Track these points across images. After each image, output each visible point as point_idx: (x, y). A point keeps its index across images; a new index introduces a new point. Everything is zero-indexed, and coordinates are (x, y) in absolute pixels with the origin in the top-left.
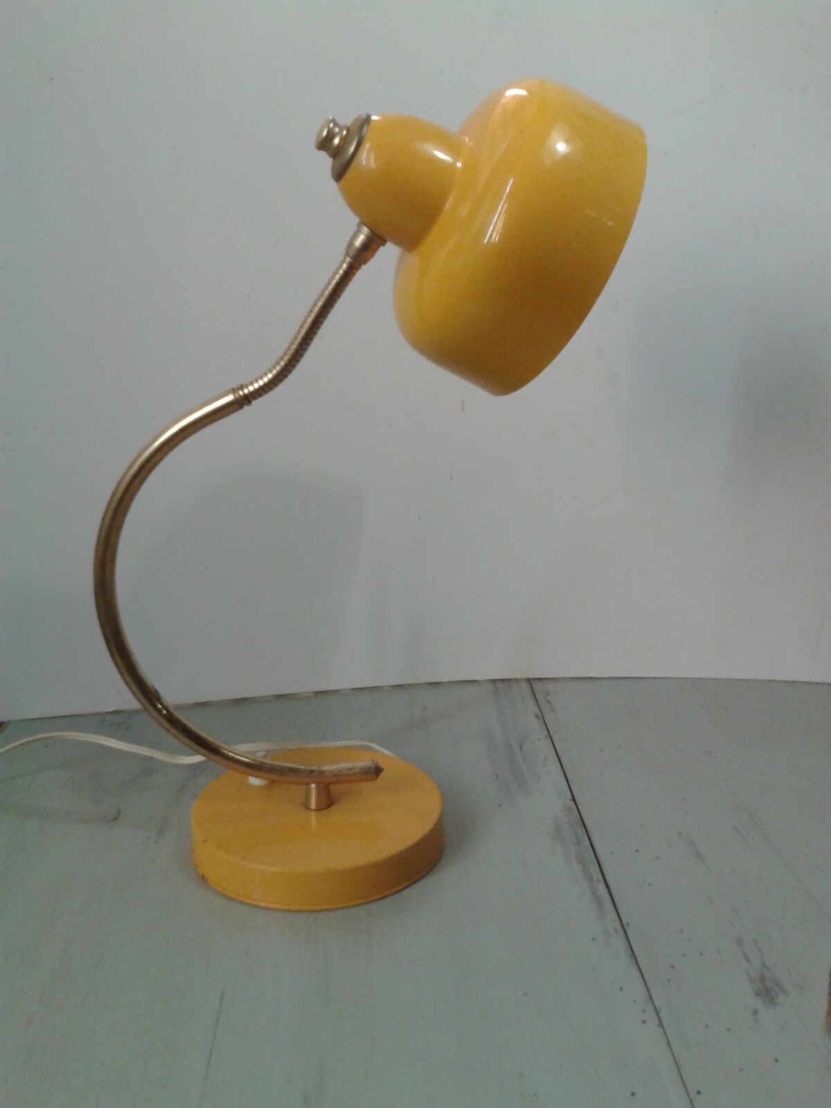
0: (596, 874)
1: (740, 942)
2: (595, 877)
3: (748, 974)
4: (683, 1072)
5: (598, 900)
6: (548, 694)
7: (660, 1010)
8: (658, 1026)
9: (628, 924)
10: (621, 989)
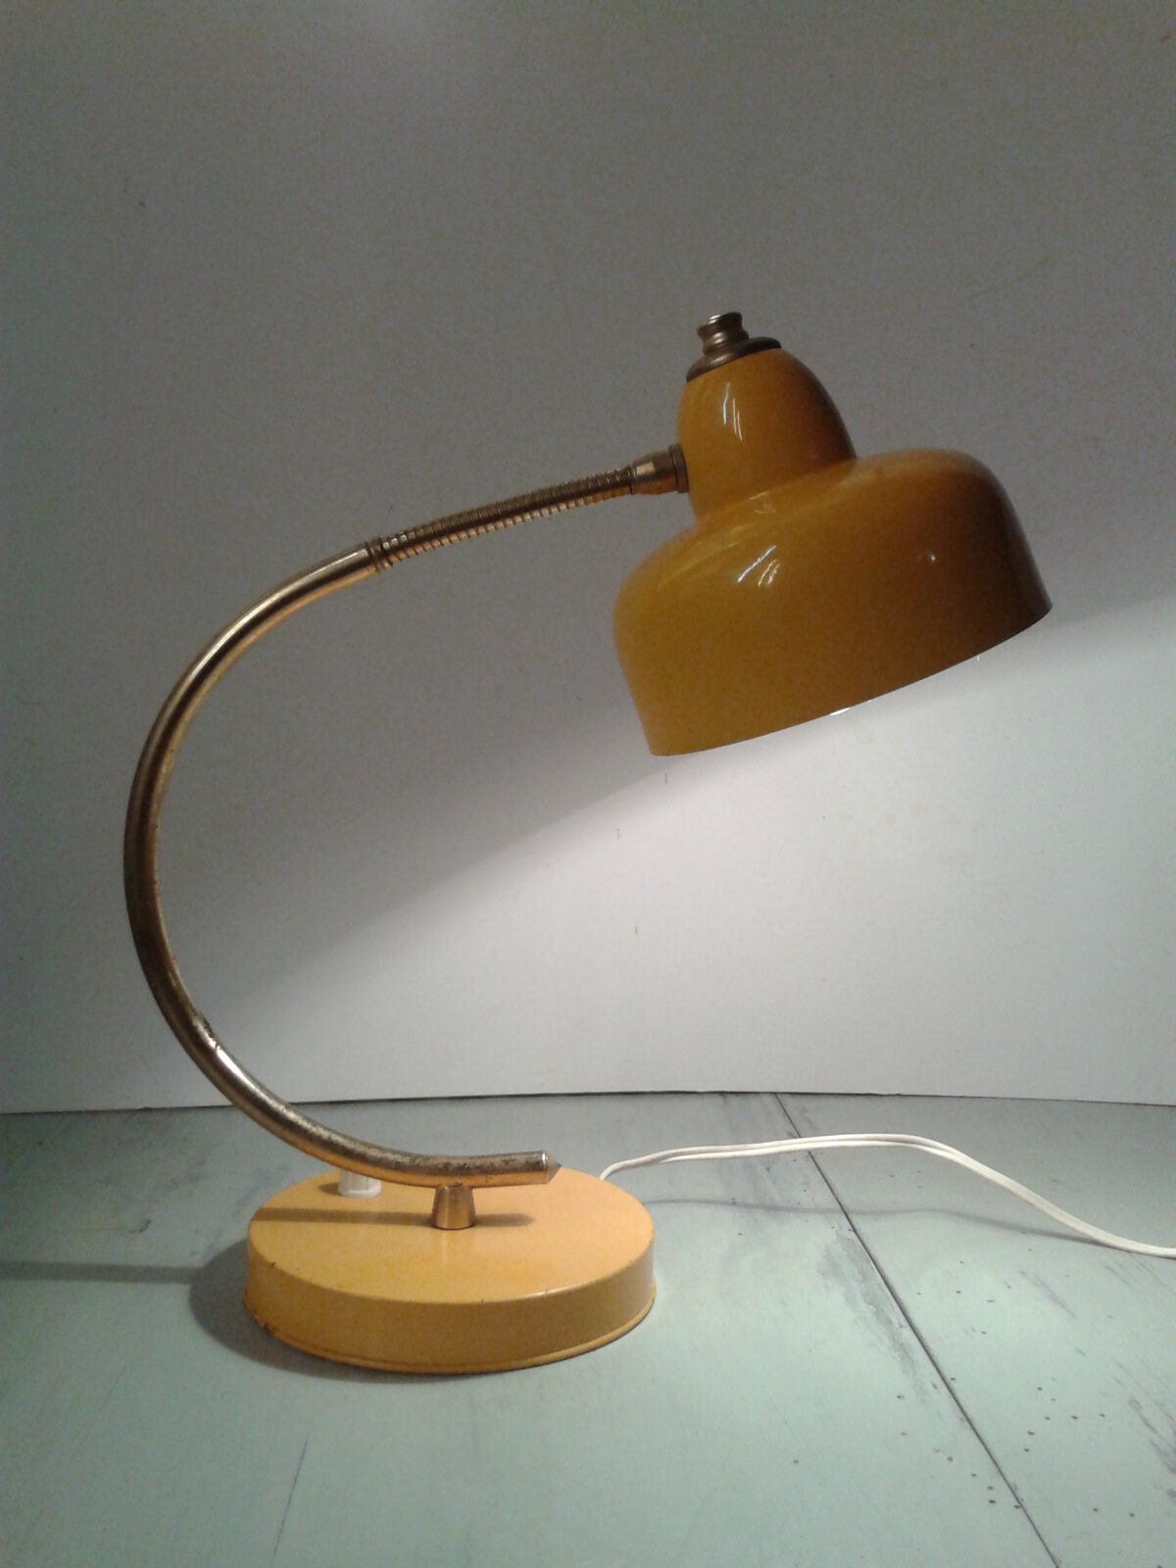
1: (1135, 1404)
3: (1153, 1444)
5: (901, 1347)
6: (805, 1110)
7: (1016, 1488)
8: (1017, 1507)
9: (953, 1379)
10: (950, 1459)
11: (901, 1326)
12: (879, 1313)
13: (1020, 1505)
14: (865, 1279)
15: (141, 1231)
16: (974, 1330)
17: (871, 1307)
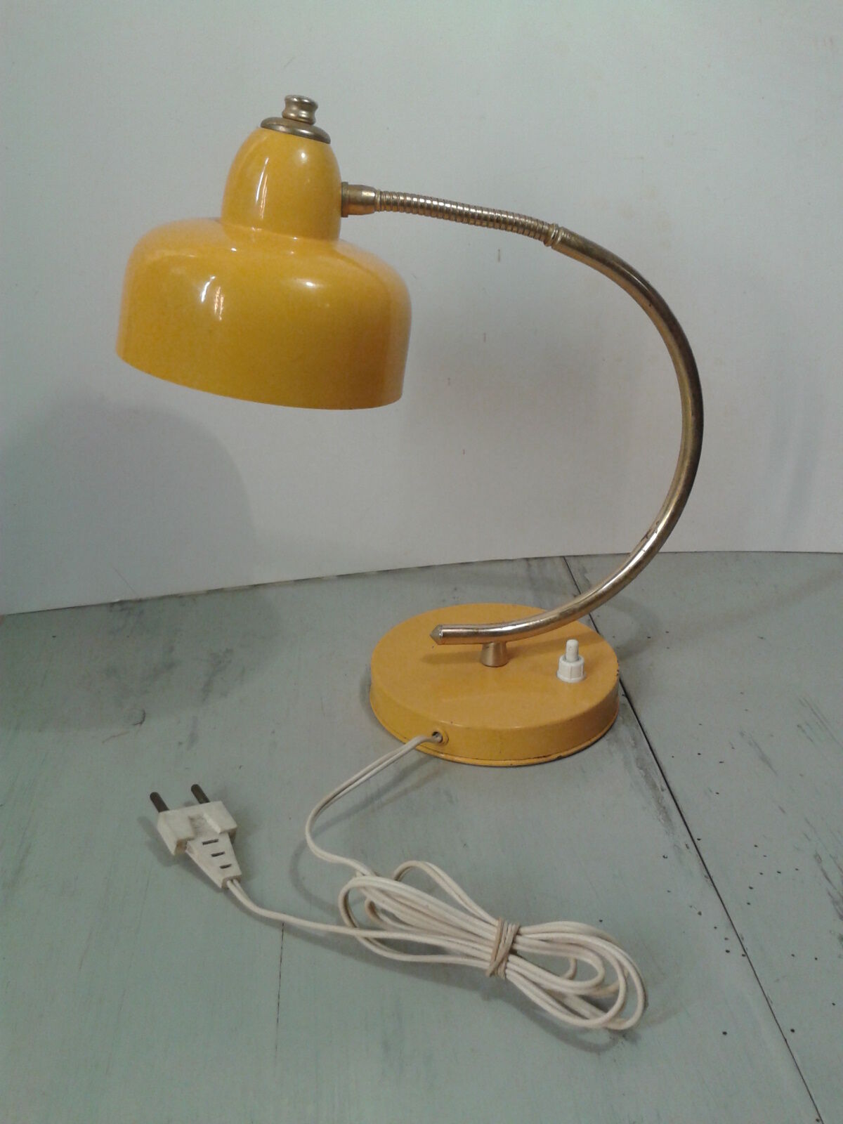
0: (660, 782)
1: (818, 858)
2: (658, 785)
3: (829, 894)
4: (773, 1008)
5: (664, 810)
6: (584, 571)
7: (743, 939)
8: (743, 955)
9: (699, 840)
10: (700, 914)
11: (663, 790)
12: (647, 776)
13: (745, 955)
14: (636, 745)
15: (141, 723)
16: (711, 791)
17: (642, 771)
